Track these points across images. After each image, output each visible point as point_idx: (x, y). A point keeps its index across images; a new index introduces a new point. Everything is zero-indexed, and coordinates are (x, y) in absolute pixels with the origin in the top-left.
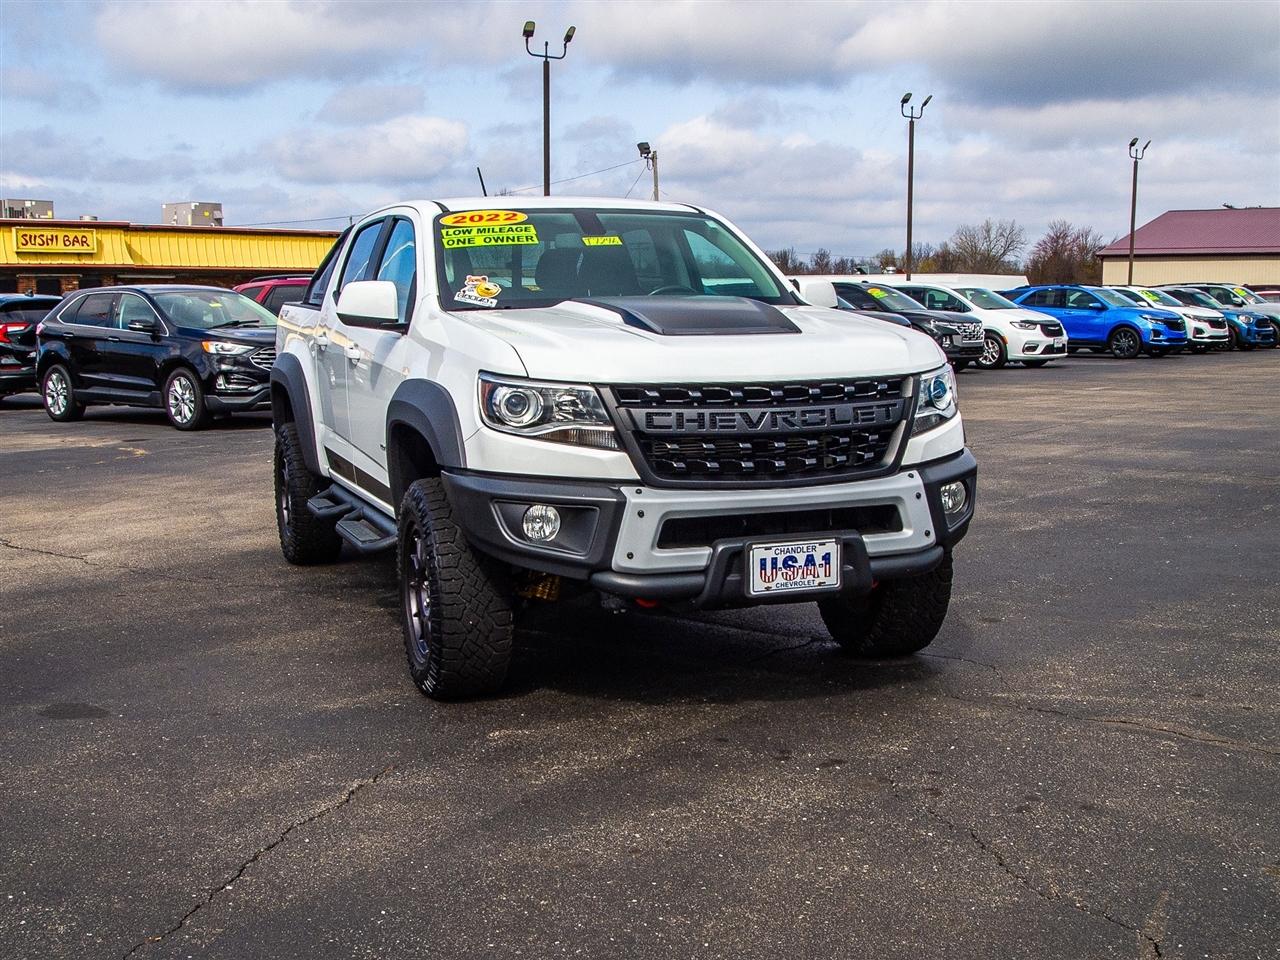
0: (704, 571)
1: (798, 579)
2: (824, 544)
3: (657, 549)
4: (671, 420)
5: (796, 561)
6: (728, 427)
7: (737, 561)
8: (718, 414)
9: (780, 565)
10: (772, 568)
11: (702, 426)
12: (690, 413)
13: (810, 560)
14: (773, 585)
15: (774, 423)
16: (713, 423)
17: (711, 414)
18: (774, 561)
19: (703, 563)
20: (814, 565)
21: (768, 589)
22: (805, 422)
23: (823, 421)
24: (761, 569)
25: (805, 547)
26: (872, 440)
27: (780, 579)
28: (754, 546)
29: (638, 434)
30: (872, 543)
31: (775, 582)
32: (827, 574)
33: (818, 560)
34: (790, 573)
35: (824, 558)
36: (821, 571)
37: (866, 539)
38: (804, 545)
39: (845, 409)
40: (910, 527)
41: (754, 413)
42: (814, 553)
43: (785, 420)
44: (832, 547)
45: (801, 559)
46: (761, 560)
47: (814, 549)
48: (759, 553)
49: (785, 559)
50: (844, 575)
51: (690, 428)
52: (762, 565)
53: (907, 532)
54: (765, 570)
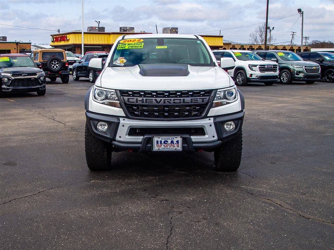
0: (140, 143)
1: (168, 147)
2: (177, 138)
3: (128, 136)
4: (135, 100)
5: (168, 142)
6: (151, 103)
7: (150, 141)
8: (148, 99)
9: (163, 143)
10: (160, 144)
11: (143, 102)
12: (140, 99)
13: (172, 142)
14: (160, 148)
15: (164, 102)
16: (146, 102)
17: (146, 99)
18: (161, 142)
19: (140, 140)
20: (174, 143)
21: (159, 149)
22: (174, 103)
23: (180, 102)
24: (157, 144)
25: (171, 138)
26: (197, 108)
27: (163, 147)
28: (154, 137)
29: (125, 104)
30: (194, 138)
31: (161, 148)
32: (178, 146)
33: (175, 142)
34: (166, 145)
35: (177, 142)
36: (176, 145)
37: (192, 137)
38: (170, 137)
39: (188, 99)
40: (207, 134)
41: (159, 99)
42: (173, 140)
43: (167, 101)
44: (179, 139)
45: (169, 141)
46: (157, 141)
47: (173, 139)
48: (156, 139)
49: (164, 141)
50: (183, 147)
51: (140, 103)
52: (157, 142)
53: (207, 136)
54: (158, 144)
